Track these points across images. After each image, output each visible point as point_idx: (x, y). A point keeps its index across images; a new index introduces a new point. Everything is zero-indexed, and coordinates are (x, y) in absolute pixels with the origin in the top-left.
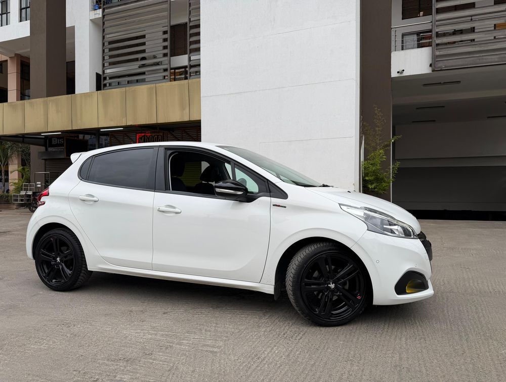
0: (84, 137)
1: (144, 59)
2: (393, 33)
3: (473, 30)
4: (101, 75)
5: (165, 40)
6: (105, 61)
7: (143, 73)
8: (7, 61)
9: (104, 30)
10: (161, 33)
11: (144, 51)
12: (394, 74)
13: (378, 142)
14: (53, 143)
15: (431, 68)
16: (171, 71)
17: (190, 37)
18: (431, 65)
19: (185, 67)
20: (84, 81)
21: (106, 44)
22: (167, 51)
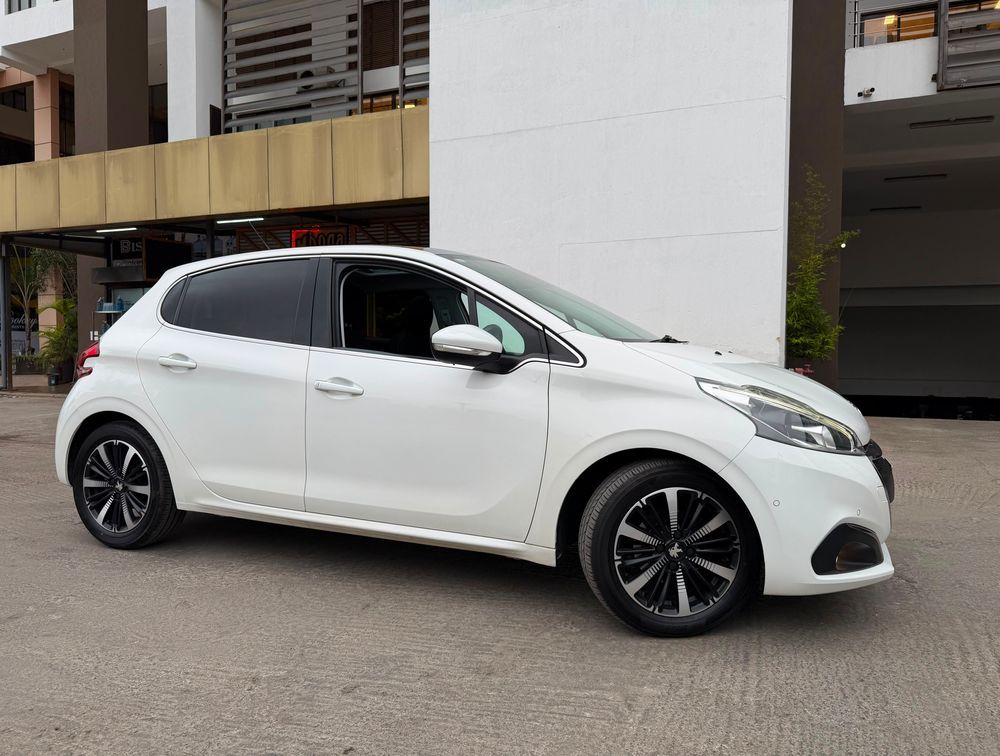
0: (183, 237)
1: (308, 74)
4: (219, 110)
5: (352, 34)
6: (227, 81)
7: (307, 106)
8: (32, 83)
9: (225, 15)
10: (345, 18)
11: (308, 59)
12: (850, 98)
14: (123, 250)
15: (934, 84)
16: (365, 102)
17: (404, 28)
18: (935, 78)
19: (394, 92)
20: (185, 115)
21: (231, 44)
22: (357, 57)
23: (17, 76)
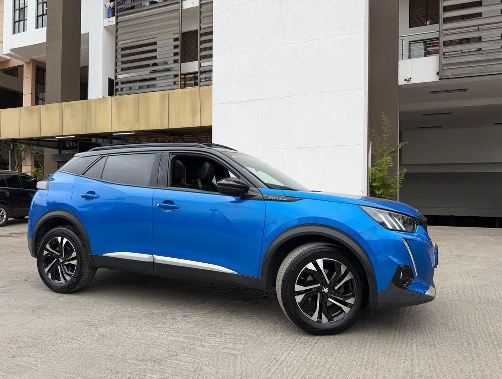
0: (96, 141)
1: (155, 64)
2: (400, 42)
3: (479, 39)
4: (113, 80)
5: (176, 47)
6: (117, 67)
7: (154, 79)
8: (23, 65)
9: (117, 37)
10: (172, 40)
11: (155, 57)
12: (401, 82)
13: (385, 148)
14: (66, 146)
15: (438, 76)
16: (182, 77)
17: (200, 44)
18: (438, 74)
19: (196, 73)
20: (97, 86)
21: (119, 50)
22: (178, 57)
23: (15, 63)
